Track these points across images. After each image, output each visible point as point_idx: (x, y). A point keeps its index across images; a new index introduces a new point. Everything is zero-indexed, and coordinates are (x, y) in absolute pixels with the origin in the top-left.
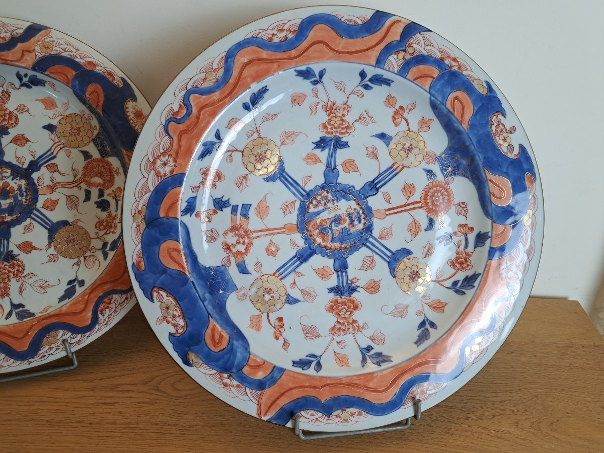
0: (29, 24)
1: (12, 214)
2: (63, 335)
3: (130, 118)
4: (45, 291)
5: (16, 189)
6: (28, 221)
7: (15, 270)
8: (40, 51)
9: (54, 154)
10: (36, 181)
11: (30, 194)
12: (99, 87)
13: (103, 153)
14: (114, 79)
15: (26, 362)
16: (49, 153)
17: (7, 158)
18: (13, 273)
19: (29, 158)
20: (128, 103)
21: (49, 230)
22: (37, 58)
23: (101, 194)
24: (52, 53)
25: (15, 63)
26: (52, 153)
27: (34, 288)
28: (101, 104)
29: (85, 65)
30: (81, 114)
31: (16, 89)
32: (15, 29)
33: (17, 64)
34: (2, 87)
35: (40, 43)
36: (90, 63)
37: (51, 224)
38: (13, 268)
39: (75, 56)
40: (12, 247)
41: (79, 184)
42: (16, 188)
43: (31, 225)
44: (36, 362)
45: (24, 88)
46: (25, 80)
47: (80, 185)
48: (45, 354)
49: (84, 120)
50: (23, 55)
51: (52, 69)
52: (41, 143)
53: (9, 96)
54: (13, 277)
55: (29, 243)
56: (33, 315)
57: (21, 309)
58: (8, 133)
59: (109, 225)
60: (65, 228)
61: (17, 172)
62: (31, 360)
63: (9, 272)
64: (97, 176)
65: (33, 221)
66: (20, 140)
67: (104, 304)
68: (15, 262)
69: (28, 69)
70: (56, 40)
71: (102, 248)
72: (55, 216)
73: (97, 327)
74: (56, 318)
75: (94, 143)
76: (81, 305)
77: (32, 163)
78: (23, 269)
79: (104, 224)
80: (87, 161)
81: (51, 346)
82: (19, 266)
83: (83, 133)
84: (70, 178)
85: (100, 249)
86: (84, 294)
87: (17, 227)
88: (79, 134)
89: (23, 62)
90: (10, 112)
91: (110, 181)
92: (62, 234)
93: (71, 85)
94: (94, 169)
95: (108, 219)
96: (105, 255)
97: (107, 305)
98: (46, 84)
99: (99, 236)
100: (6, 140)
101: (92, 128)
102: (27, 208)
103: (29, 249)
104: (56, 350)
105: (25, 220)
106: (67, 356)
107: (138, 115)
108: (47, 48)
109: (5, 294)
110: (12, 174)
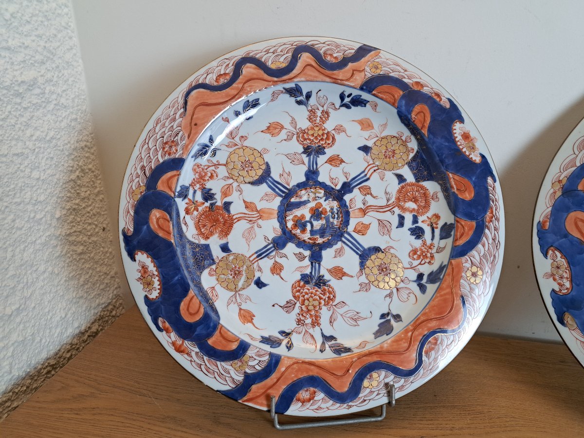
0: (360, 45)
1: (324, 236)
2: (386, 377)
3: (457, 139)
4: (356, 324)
5: (328, 211)
6: (340, 244)
7: (325, 297)
8: (369, 70)
9: (368, 176)
10: (348, 204)
11: (342, 217)
12: (426, 107)
13: (419, 178)
14: (441, 99)
15: (345, 405)
16: (362, 175)
17: (321, 179)
18: (325, 300)
19: (342, 180)
20: (455, 124)
21: (360, 256)
22: (367, 77)
23: (415, 221)
24: (381, 73)
25: (344, 82)
26: (366, 175)
27: (346, 319)
28: (427, 124)
29: (413, 86)
30: (398, 136)
31: (336, 109)
32: (347, 49)
33: (347, 83)
34: (323, 107)
35: (369, 63)
36: (417, 83)
37: (362, 250)
38: (324, 294)
39: (403, 76)
40: (323, 272)
41: (392, 208)
42: (328, 209)
43: (342, 249)
44: (356, 407)
45: (343, 109)
46: (347, 100)
47: (394, 209)
48: (365, 399)
49: (400, 142)
50: (353, 75)
51: (379, 88)
52: (355, 164)
53: (328, 116)
54: (325, 305)
55: (340, 268)
56: (348, 350)
57: (333, 342)
58: (324, 153)
59: (424, 254)
60: (376, 254)
61: (330, 192)
62: (350, 404)
63: (321, 298)
64: (412, 201)
65: (344, 245)
66: (335, 161)
67: (430, 344)
68: (326, 288)
69: (356, 88)
70: (385, 60)
71: (417, 280)
72: (367, 242)
73: (421, 371)
74: (377, 356)
75: (409, 166)
76: (404, 343)
77: (345, 185)
78: (334, 296)
79: (418, 253)
80: (401, 185)
81: (373, 390)
82: (330, 293)
83: (397, 156)
84: (383, 202)
85: (415, 281)
86: (406, 331)
87: (328, 250)
88: (393, 156)
89: (351, 82)
90: (328, 132)
91: (425, 207)
92: (374, 261)
93: (396, 105)
94: (408, 194)
95: (423, 248)
96: (422, 288)
97: (433, 346)
98: (367, 105)
99: (413, 266)
100: (322, 159)
101: (408, 151)
102: (338, 231)
103: (340, 275)
104: (378, 394)
105: (336, 244)
106: (389, 403)
107: (466, 136)
108: (377, 68)
109: (316, 323)
110: (325, 195)
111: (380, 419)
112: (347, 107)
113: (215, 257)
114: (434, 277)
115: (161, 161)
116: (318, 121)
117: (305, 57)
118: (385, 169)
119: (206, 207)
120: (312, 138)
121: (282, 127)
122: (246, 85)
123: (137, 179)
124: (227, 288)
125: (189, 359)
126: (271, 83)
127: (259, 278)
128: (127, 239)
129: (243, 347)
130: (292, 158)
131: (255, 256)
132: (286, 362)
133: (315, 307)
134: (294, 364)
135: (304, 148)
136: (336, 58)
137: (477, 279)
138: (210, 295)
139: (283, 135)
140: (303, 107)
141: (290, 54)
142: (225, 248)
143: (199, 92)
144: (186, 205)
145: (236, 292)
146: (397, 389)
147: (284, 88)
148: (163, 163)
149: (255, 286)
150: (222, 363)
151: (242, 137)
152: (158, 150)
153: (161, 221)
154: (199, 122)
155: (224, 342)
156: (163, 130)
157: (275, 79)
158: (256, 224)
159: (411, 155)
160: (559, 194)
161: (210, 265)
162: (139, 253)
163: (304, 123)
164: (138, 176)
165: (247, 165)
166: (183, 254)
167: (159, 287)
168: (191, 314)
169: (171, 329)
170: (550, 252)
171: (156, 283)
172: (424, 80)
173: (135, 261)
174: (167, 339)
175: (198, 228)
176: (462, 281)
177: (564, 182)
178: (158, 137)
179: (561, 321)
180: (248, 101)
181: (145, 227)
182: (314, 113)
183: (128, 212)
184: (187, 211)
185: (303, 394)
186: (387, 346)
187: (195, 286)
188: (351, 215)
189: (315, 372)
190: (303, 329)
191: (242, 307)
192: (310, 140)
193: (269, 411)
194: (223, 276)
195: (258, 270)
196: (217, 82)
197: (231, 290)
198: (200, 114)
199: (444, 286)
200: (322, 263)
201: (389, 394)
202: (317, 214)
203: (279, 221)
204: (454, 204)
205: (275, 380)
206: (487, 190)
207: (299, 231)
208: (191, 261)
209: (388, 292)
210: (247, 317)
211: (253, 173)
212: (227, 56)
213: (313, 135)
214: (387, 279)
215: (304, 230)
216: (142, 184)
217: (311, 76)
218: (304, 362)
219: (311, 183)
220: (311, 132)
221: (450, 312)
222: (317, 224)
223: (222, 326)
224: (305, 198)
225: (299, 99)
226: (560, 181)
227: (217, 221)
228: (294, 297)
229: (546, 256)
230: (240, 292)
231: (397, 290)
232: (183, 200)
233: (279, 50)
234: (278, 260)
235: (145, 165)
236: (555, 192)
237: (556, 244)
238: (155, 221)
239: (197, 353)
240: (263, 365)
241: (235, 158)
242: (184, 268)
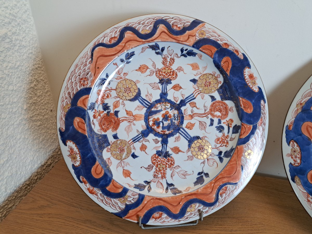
0: (194, 19)
1: (169, 130)
2: (199, 206)
3: (246, 78)
4: (185, 177)
5: (172, 116)
6: (178, 134)
7: (169, 163)
8: (198, 36)
9: (195, 97)
10: (183, 112)
11: (180, 119)
12: (230, 58)
13: (224, 97)
14: (238, 54)
15: (177, 220)
16: (192, 96)
17: (168, 98)
18: (169, 165)
19: (180, 98)
20: (246, 69)
21: (189, 141)
22: (196, 40)
23: (220, 122)
24: (205, 37)
25: (183, 42)
26: (194, 96)
27: (179, 175)
28: (229, 69)
29: (223, 45)
30: (213, 74)
31: (178, 57)
32: (186, 22)
33: (185, 43)
34: (171, 56)
35: (198, 31)
36: (226, 44)
37: (190, 138)
38: (168, 162)
39: (217, 39)
40: (168, 149)
42: (172, 115)
43: (179, 137)
44: (183, 221)
45: (183, 57)
46: (185, 52)
47: (208, 116)
48: (188, 217)
49: (214, 77)
50: (189, 38)
51: (204, 47)
52: (188, 89)
53: (174, 61)
54: (169, 167)
55: (177, 148)
56: (180, 192)
57: (172, 187)
58: (171, 83)
59: (223, 141)
60: (197, 140)
61: (173, 105)
62: (180, 219)
63: (166, 164)
64: (218, 111)
65: (180, 135)
66: (177, 87)
67: (223, 190)
68: (170, 158)
69: (190, 46)
70: (208, 29)
71: (218, 155)
72: (192, 133)
73: (218, 204)
74: (195, 196)
75: (218, 91)
76: (210, 189)
77: (182, 101)
78: (174, 163)
79: (220, 140)
80: (213, 102)
81: (192, 213)
82: (172, 161)
83: (212, 85)
84: (202, 111)
85: (217, 155)
86: (211, 183)
87: (172, 137)
88: (210, 85)
89: (188, 42)
90: (174, 71)
91: (225, 115)
92: (196, 144)
93: (213, 57)
94: (217, 107)
95: (223, 137)
96: (221, 159)
97: (224, 191)
98: (196, 55)
99: (217, 147)
100: (169, 87)
101: (218, 82)
102: (177, 127)
103: (177, 151)
104: (194, 215)
105: (176, 134)
106: (200, 219)
107: (251, 76)
108: (203, 34)
109: (164, 177)
110: (171, 107)
111: (195, 224)
112: (185, 56)
113: (110, 142)
114: (227, 154)
115: (79, 89)
116: (168, 64)
117: (162, 27)
118: (204, 93)
119: (105, 114)
120: (164, 74)
121: (148, 68)
122: (127, 44)
123: (66, 100)
124: (117, 158)
125: (97, 197)
126: (141, 43)
127: (134, 153)
128: (62, 134)
129: (125, 191)
130: (153, 86)
131: (132, 141)
132: (147, 199)
133: (163, 168)
134: (151, 199)
135: (159, 80)
136: (179, 28)
137: (250, 156)
138: (107, 163)
139: (148, 72)
140: (159, 56)
141: (152, 25)
142: (115, 137)
143: (99, 48)
144: (94, 113)
145: (121, 160)
146: (204, 213)
147: (149, 46)
148: (80, 90)
149: (132, 157)
150: (114, 199)
151: (125, 73)
152: (77, 83)
153: (80, 124)
154: (100, 67)
155: (115, 188)
156: (80, 71)
157: (144, 40)
158: (132, 124)
159: (220, 85)
160: (300, 111)
161: (107, 146)
162: (69, 142)
163: (160, 66)
164: (66, 98)
165: (128, 90)
166: (93, 141)
167: (80, 160)
168: (97, 174)
169: (87, 181)
170: (291, 143)
171: (78, 158)
172: (230, 42)
173: (67, 146)
174: (85, 187)
175: (100, 125)
176: (242, 157)
177: (303, 104)
178: (77, 76)
179: (293, 180)
180: (128, 53)
181: (71, 127)
182: (166, 59)
183: (62, 119)
184: (94, 117)
185: (156, 215)
186: (200, 191)
187: (99, 158)
188: (185, 118)
189: (162, 204)
190: (156, 180)
191: (125, 168)
192: (163, 75)
193: (138, 223)
194: (114, 152)
195: (133, 149)
196: (110, 42)
197: (119, 159)
198: (100, 61)
199: (233, 160)
200: (168, 145)
201: (200, 215)
202: (166, 117)
203: (145, 122)
204: (241, 115)
205: (141, 208)
206: (260, 107)
207: (156, 127)
208: (97, 145)
209: (203, 161)
210: (127, 174)
211: (130, 94)
212: (116, 26)
213: (165, 73)
214: (202, 154)
215: (158, 127)
216: (69, 103)
217: (164, 38)
218: (157, 199)
219: (163, 100)
220: (163, 71)
221: (235, 174)
222: (166, 123)
223: (114, 180)
224: (159, 109)
225: (157, 51)
226: (301, 104)
227: (111, 121)
228: (153, 163)
229: (289, 144)
230: (123, 161)
231: (208, 160)
232: (92, 111)
233: (146, 23)
234: (144, 143)
235: (70, 92)
236: (298, 110)
237: (295, 139)
238: (77, 123)
239: (101, 194)
240: (135, 200)
241: (121, 85)
242: (93, 149)
